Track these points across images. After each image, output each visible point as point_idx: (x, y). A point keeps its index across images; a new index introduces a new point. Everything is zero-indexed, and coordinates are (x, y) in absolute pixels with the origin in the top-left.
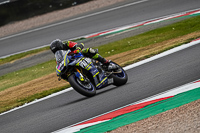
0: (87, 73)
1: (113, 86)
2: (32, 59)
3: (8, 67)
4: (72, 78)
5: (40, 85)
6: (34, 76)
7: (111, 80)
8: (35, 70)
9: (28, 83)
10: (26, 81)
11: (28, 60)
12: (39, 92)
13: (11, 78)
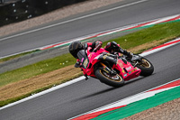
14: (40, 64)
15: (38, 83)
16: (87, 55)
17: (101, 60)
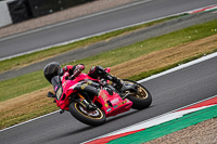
5: (139, 66)
6: (132, 56)
8: (133, 49)
13: (106, 57)
14: (188, 30)
15: (185, 52)
16: (61, 83)
17: (78, 90)
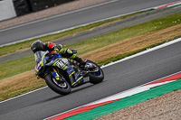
0: (63, 73)
1: (89, 84)
2: (108, 27)
3: (87, 33)
4: (48, 78)
5: (116, 50)
6: (110, 42)
7: (88, 79)
8: (111, 37)
9: (105, 47)
10: (103, 46)
11: (105, 28)
12: (114, 56)
13: (90, 43)
14: (154, 22)
15: (152, 39)
